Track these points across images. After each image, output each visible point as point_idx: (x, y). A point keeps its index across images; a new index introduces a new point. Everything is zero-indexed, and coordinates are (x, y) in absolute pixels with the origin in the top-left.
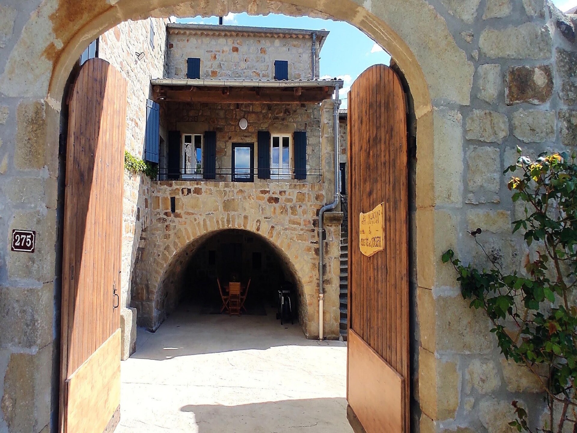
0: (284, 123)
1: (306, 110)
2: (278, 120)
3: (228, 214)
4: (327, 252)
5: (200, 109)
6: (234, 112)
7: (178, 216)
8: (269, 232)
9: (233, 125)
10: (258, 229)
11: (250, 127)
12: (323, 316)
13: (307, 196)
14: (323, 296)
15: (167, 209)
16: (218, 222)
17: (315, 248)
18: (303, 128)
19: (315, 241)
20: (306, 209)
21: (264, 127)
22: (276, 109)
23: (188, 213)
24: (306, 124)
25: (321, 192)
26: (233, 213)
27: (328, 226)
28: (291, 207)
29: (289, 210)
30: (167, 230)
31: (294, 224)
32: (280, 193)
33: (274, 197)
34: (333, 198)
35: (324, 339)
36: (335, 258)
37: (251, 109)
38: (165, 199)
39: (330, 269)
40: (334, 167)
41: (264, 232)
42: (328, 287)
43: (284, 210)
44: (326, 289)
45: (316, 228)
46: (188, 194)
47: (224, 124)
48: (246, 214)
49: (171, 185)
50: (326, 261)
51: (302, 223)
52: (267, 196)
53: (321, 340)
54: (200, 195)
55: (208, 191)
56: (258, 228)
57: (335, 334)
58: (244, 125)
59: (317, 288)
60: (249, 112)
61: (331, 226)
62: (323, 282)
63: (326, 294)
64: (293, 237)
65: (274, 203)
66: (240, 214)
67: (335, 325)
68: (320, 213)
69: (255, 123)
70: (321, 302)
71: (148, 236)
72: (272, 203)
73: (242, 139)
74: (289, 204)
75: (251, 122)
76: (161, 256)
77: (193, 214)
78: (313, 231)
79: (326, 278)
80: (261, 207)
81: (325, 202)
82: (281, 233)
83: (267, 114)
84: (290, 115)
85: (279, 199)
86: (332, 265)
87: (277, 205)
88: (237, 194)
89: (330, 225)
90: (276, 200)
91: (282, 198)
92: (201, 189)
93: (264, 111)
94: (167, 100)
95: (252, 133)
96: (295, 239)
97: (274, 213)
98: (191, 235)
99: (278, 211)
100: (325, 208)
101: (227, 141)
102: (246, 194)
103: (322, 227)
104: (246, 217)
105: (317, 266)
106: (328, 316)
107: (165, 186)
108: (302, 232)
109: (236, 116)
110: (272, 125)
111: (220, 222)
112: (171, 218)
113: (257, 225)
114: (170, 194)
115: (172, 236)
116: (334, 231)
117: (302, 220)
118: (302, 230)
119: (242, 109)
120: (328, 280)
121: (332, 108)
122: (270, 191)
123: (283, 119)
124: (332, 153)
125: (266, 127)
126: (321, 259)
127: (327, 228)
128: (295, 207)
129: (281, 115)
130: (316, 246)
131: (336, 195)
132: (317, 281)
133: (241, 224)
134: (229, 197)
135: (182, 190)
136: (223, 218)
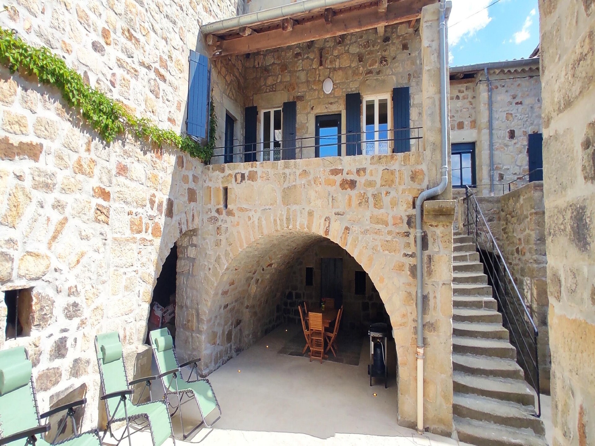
0: (379, 78)
1: (410, 54)
2: (371, 75)
3: (288, 210)
4: (430, 273)
5: (279, 74)
6: (317, 72)
7: (230, 213)
8: (341, 237)
9: (315, 90)
10: (327, 232)
11: (337, 89)
12: (424, 388)
13: (397, 174)
14: (422, 353)
15: (219, 204)
16: (275, 220)
17: (410, 264)
18: (406, 81)
19: (410, 253)
20: (395, 197)
21: (353, 88)
22: (369, 58)
23: (241, 210)
24: (409, 75)
25: (419, 167)
26: (294, 207)
27: (431, 225)
28: (374, 195)
29: (371, 200)
30: (218, 234)
31: (378, 223)
32: (358, 171)
33: (349, 179)
34: (439, 176)
35: (427, 430)
36: (444, 284)
37: (337, 64)
38: (218, 189)
39: (435, 303)
40: (441, 121)
41: (335, 237)
42: (431, 337)
43: (363, 200)
44: (429, 340)
45: (412, 231)
46: (241, 181)
47: (306, 90)
48: (312, 209)
49: (223, 170)
50: (429, 289)
51: (390, 221)
52: (338, 178)
53: (420, 433)
54: (255, 182)
55: (264, 175)
56: (327, 229)
57: (444, 424)
58: (328, 87)
59: (414, 336)
60: (335, 69)
61: (436, 226)
62: (424, 326)
63: (428, 349)
64: (377, 246)
65: (349, 189)
66: (304, 209)
67: (445, 408)
68: (418, 203)
69: (343, 83)
70: (420, 363)
71: (199, 242)
72: (346, 189)
73: (326, 108)
74: (370, 191)
75: (337, 82)
76: (211, 271)
77: (247, 210)
78: (407, 234)
79: (428, 318)
80: (331, 196)
81: (425, 183)
82: (360, 239)
83: (358, 68)
84: (387, 65)
85: (356, 182)
86: (438, 296)
87: (353, 193)
88: (299, 178)
89: (434, 223)
90: (352, 184)
91: (361, 180)
92: (256, 172)
93: (353, 65)
94: (223, 54)
95: (339, 98)
96: (379, 248)
97: (350, 205)
98: (244, 241)
99: (355, 202)
100: (426, 194)
101: (310, 113)
102: (311, 177)
103: (422, 229)
104: (311, 214)
105: (414, 296)
106: (432, 389)
107: (217, 172)
108: (389, 238)
109: (319, 77)
110: (363, 83)
111: (278, 222)
112: (222, 216)
113: (325, 225)
114: (222, 182)
115: (224, 242)
116: (442, 235)
117: (390, 216)
118: (389, 233)
119: (326, 66)
120: (432, 324)
121: (437, 18)
122: (343, 169)
123: (378, 73)
124: (437, 97)
125: (357, 88)
126: (419, 284)
127: (430, 231)
128: (380, 194)
129: (376, 66)
130: (412, 261)
131: (444, 170)
132: (414, 325)
133: (304, 224)
134: (289, 182)
135: (236, 176)
136: (281, 215)
